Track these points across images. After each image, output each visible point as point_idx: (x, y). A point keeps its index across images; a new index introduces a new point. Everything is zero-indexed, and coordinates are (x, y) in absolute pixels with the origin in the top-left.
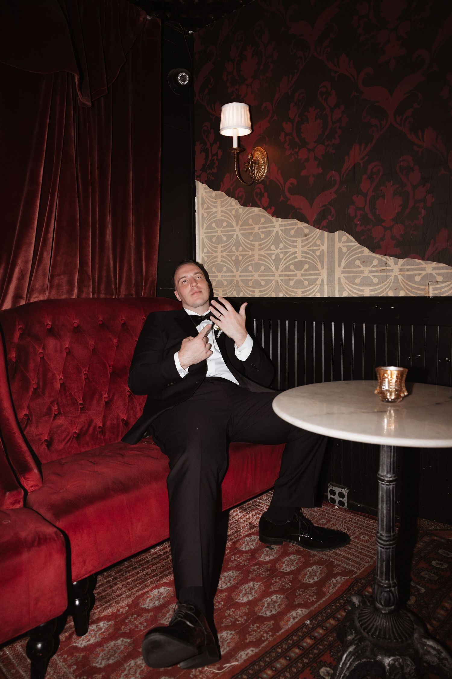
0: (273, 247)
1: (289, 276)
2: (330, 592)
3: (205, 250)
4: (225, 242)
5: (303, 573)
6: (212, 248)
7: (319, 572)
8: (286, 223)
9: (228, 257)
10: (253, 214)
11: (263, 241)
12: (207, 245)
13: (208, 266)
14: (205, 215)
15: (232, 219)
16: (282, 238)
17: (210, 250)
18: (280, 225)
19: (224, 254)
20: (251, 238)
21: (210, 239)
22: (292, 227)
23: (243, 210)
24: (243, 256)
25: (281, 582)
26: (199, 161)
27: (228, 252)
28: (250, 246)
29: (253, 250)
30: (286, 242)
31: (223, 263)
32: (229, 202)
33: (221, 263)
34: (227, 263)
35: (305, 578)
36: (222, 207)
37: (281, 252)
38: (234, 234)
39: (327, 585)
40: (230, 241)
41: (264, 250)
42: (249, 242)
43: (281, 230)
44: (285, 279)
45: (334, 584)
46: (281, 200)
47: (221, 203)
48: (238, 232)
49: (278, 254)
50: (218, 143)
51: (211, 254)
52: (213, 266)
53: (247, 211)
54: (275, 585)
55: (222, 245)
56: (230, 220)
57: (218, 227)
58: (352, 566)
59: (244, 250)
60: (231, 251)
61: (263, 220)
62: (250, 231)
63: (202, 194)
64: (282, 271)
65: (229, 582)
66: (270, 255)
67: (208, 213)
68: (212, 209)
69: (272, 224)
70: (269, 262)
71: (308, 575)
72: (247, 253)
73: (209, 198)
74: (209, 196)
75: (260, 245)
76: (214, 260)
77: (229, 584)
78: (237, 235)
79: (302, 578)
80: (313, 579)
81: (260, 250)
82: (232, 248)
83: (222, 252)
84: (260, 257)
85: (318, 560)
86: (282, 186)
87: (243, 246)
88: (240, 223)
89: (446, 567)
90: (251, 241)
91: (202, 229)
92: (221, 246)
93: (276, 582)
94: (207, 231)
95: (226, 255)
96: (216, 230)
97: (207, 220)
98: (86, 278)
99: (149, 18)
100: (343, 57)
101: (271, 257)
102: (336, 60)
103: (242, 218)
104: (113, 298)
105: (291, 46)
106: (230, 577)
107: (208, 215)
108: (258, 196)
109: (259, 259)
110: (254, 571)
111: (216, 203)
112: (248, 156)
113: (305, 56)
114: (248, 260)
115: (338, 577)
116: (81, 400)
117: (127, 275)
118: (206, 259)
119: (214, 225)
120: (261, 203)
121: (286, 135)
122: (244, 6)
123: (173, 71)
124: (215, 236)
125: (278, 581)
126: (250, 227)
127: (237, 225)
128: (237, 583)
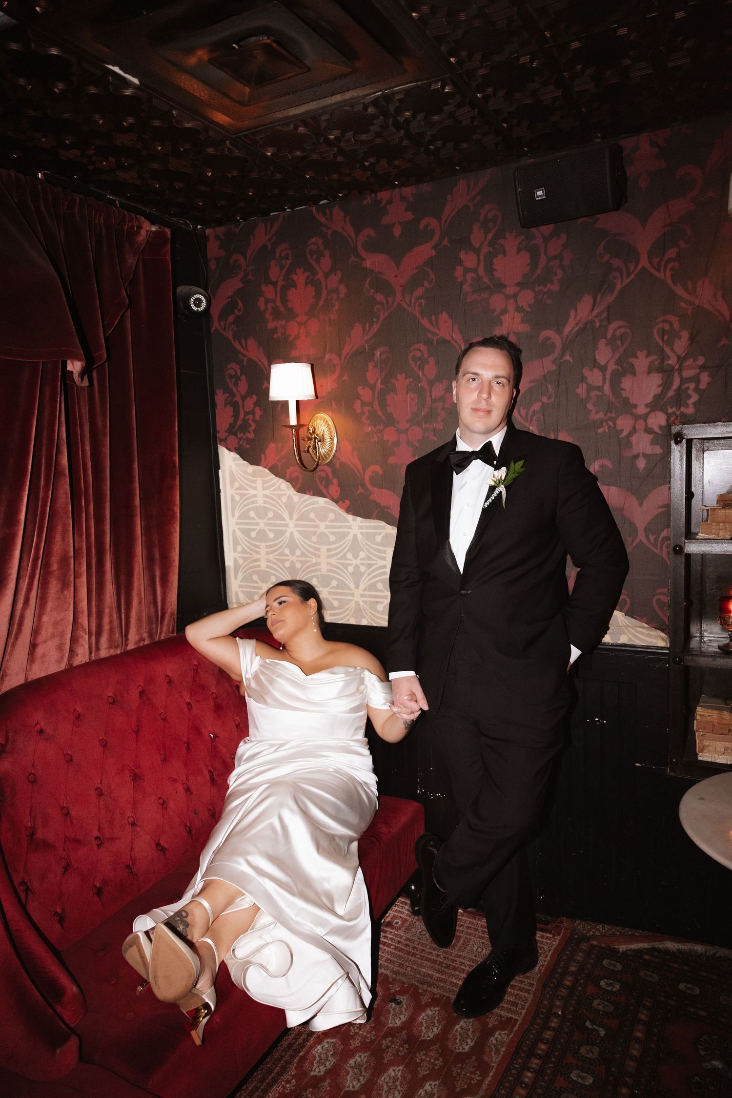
0: (349, 555)
1: (375, 597)
2: (493, 1060)
3: (239, 548)
4: (272, 540)
5: (450, 1036)
6: (250, 546)
7: (471, 1030)
8: (368, 524)
9: (278, 563)
10: (316, 506)
11: (333, 546)
12: (242, 541)
13: (245, 572)
14: (237, 498)
15: (281, 509)
16: (363, 544)
17: (248, 550)
18: (358, 526)
19: (271, 557)
20: (314, 539)
21: (247, 533)
23: (300, 499)
24: (303, 563)
25: (428, 1059)
26: (223, 417)
27: (278, 555)
28: (312, 550)
29: (319, 556)
30: (368, 551)
31: (270, 571)
32: (275, 483)
33: (267, 570)
34: (277, 571)
35: (456, 1043)
36: (264, 489)
37: (362, 564)
38: (286, 531)
39: (487, 1050)
40: (281, 539)
41: (335, 558)
42: (312, 544)
43: (362, 534)
44: (370, 602)
45: (494, 1046)
46: (358, 492)
47: (263, 484)
48: (291, 527)
49: (357, 567)
50: (255, 398)
51: (249, 556)
52: (254, 572)
53: (306, 500)
54: (423, 1066)
55: (268, 544)
56: (279, 509)
57: (259, 517)
58: (509, 1010)
59: (303, 555)
60: (283, 554)
62: (312, 529)
63: (230, 466)
64: (365, 590)
65: (360, 1075)
66: (346, 566)
67: (242, 496)
68: (248, 490)
69: (346, 524)
70: (344, 575)
71: (459, 1038)
72: (308, 559)
73: (242, 474)
74: (242, 471)
75: (329, 550)
76: (255, 564)
77: (361, 1078)
78: (292, 533)
79: (453, 1045)
80: (467, 1044)
81: (329, 557)
82: (283, 550)
83: (267, 553)
84: (331, 568)
86: (360, 473)
87: (302, 548)
88: (295, 516)
89: (618, 988)
90: (314, 543)
91: (233, 516)
92: (266, 546)
93: (422, 1060)
94: (240, 521)
95: (274, 559)
96: (255, 521)
97: (241, 504)
98: (81, 633)
99: (154, 229)
100: (444, 316)
101: (347, 569)
102: (433, 318)
103: (298, 508)
104: (118, 652)
105: (367, 285)
106: (358, 1066)
107: (241, 498)
108: (324, 483)
109: (328, 570)
110: (388, 1047)
111: (255, 483)
112: (309, 430)
113: (388, 303)
114: (312, 569)
115: (497, 1033)
116: (96, 833)
117: (137, 613)
118: (241, 561)
119: (252, 514)
120: (328, 492)
121: (364, 404)
122: (288, 210)
123: (182, 289)
124: (254, 530)
125: (424, 1057)
126: (312, 523)
127: (291, 518)
128: (373, 1075)
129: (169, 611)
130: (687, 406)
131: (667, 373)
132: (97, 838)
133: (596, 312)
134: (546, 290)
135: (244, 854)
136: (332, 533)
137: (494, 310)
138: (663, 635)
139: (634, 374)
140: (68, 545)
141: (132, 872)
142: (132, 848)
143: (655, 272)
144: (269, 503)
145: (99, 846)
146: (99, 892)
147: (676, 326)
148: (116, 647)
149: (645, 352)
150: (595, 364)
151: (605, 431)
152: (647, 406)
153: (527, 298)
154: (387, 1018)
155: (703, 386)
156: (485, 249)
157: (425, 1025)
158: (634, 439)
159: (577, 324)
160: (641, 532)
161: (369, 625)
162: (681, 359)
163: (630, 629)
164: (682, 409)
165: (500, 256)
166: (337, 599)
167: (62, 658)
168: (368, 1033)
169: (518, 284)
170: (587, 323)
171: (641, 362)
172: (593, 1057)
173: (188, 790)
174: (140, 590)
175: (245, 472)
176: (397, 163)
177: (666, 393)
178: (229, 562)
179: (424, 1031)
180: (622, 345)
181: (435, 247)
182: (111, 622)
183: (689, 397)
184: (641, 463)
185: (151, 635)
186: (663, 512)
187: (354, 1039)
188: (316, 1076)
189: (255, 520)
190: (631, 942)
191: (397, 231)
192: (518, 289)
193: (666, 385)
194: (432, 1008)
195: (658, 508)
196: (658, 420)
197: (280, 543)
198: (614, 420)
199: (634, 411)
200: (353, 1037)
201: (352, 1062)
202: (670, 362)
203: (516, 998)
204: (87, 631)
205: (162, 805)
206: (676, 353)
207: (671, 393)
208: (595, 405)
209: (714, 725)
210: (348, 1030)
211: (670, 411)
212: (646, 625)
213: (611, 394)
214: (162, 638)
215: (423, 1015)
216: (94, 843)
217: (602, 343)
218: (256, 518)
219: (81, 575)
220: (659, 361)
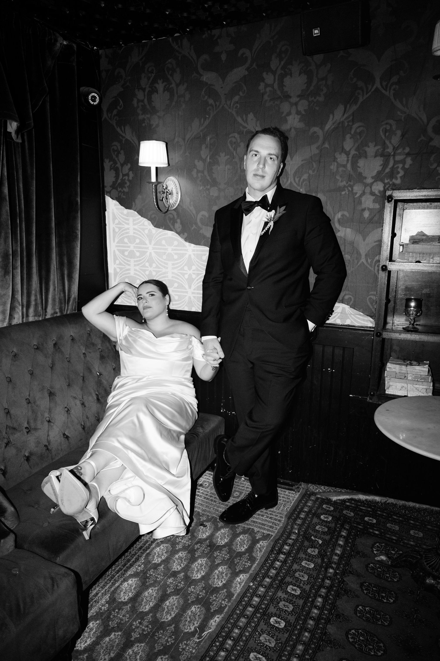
0: (186, 268)
2: (258, 556)
3: (117, 262)
4: (138, 257)
5: (234, 543)
6: (124, 261)
7: (246, 540)
8: (198, 249)
9: (141, 271)
10: (166, 236)
11: (176, 262)
12: (119, 257)
13: (121, 277)
14: (117, 230)
15: (144, 237)
16: (194, 261)
17: (123, 263)
18: (192, 249)
19: (137, 268)
20: (165, 257)
21: (122, 252)
22: (204, 253)
23: (156, 231)
24: (157, 272)
25: (221, 555)
26: (109, 178)
27: (141, 267)
28: (163, 264)
29: (167, 268)
30: (198, 265)
31: (136, 276)
32: (141, 221)
33: (135, 276)
34: (140, 276)
35: (238, 547)
36: (134, 224)
37: (194, 274)
38: (147, 252)
39: (255, 550)
40: (143, 257)
41: (177, 269)
42: (163, 260)
43: (194, 254)
44: (198, 297)
45: (259, 548)
46: (193, 228)
47: (134, 221)
48: (150, 249)
49: (190, 275)
50: (129, 165)
51: (123, 267)
52: (126, 277)
53: (160, 232)
54: (218, 558)
55: (135, 259)
56: (142, 237)
57: (130, 242)
58: (268, 530)
59: (157, 267)
60: (144, 266)
61: (176, 243)
62: (163, 251)
63: (113, 209)
64: (194, 290)
65: (181, 563)
66: (184, 274)
67: (120, 228)
68: (123, 225)
69: (185, 248)
70: (182, 280)
71: (239, 544)
72: (160, 270)
73: (121, 214)
75: (173, 264)
76: (127, 272)
77: (182, 565)
78: (150, 253)
79: (235, 548)
80: (244, 547)
81: (173, 268)
82: (145, 264)
83: (135, 266)
84: (174, 275)
85: (242, 529)
86: (194, 216)
87: (157, 263)
88: (153, 242)
89: (331, 519)
90: (165, 260)
91: (114, 241)
92: (134, 261)
93: (217, 556)
94: (118, 244)
95: (139, 269)
97: (119, 234)
98: (17, 305)
99: (65, 43)
100: (251, 116)
101: (184, 277)
102: (244, 117)
103: (155, 238)
104: (41, 319)
105: (203, 93)
106: (181, 558)
107: (119, 230)
108: (172, 222)
109: (173, 277)
110: (198, 549)
111: (129, 221)
112: (163, 186)
113: (216, 105)
114: (162, 276)
115: (261, 542)
116: (26, 425)
117: (52, 296)
118: (118, 270)
119: (126, 240)
120: (174, 227)
121: (198, 171)
122: (154, 39)
123: (83, 89)
124: (127, 250)
125: (218, 554)
126: (163, 247)
127: (150, 244)
128: (189, 563)
129: (73, 296)
130: (397, 179)
131: (386, 157)
132: (26, 428)
133: (346, 116)
134: (315, 100)
135: (116, 436)
136: (176, 254)
137: (283, 113)
138: (371, 319)
139: (366, 157)
140: (8, 247)
141: (48, 449)
142: (48, 435)
143: (384, 91)
144: (137, 234)
145: (28, 432)
146: (28, 459)
147: (394, 127)
148: (39, 316)
149: (374, 143)
150: (343, 150)
151: (346, 193)
152: (372, 178)
153: (303, 105)
154: (198, 534)
155: (407, 166)
156: (279, 72)
157: (220, 538)
158: (363, 199)
159: (333, 124)
160: (363, 256)
161: (197, 311)
162: (395, 149)
163: (352, 316)
164: (394, 180)
165: (289, 77)
166: (177, 295)
167: (5, 319)
168: (187, 541)
169: (299, 96)
170: (339, 124)
171: (371, 149)
172: (315, 554)
173: (83, 404)
174: (54, 282)
175: (122, 213)
176: (226, 7)
177: (384, 170)
178: (111, 270)
179: (219, 540)
180: (360, 138)
181: (247, 69)
182: (36, 300)
183: (398, 173)
184: (366, 214)
185: (61, 310)
186: (377, 245)
187: (179, 545)
188: (156, 563)
189: (128, 244)
190: (339, 496)
191: (224, 57)
192: (299, 99)
193: (385, 165)
194: (224, 529)
195: (375, 242)
196: (378, 187)
197: (143, 259)
198: (352, 187)
199: (364, 181)
200: (178, 544)
201: (177, 556)
202: (388, 150)
203: (273, 524)
204: (21, 303)
205: (67, 411)
206: (392, 144)
207: (388, 170)
208: (341, 177)
209: (396, 373)
210: (175, 540)
211: (386, 181)
212: (362, 314)
213: (351, 170)
214: (68, 313)
215: (219, 532)
216: (25, 431)
217: (348, 136)
218: (128, 243)
219: (17, 268)
220: (382, 149)
